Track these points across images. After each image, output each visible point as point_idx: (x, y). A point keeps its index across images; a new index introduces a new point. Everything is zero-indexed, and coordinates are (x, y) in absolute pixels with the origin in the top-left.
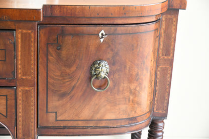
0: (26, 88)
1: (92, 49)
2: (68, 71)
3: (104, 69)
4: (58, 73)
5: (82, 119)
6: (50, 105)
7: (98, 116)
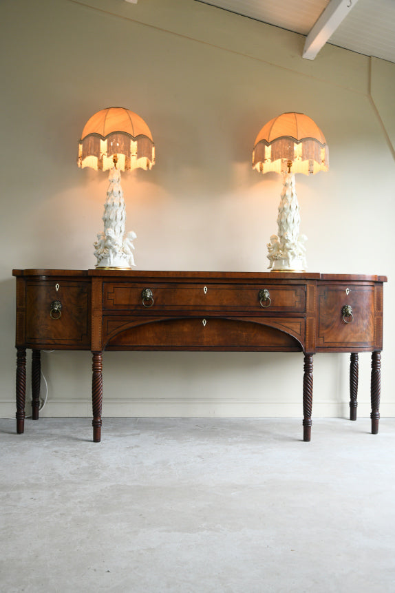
0: (311, 318)
1: (343, 298)
2: (330, 311)
3: (350, 310)
4: (325, 313)
5: (339, 341)
6: (321, 332)
7: (347, 340)
